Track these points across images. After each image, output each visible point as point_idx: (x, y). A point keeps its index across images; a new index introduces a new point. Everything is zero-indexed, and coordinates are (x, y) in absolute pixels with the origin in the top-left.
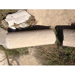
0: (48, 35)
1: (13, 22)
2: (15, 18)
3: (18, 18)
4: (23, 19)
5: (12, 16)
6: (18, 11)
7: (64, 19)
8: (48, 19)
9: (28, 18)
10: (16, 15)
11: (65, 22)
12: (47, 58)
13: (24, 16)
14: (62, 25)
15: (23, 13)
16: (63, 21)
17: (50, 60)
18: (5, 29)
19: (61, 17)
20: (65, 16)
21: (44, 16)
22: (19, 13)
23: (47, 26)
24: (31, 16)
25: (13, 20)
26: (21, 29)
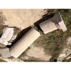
0: (33, 34)
1: (6, 42)
2: (5, 38)
3: (7, 37)
4: (10, 35)
5: (2, 38)
6: (3, 32)
7: (35, 17)
8: (26, 23)
9: (13, 31)
10: (4, 36)
11: (37, 19)
12: (43, 44)
13: (10, 32)
14: (37, 21)
15: (7, 31)
16: (36, 18)
17: (45, 43)
18: (5, 48)
19: (33, 17)
20: (34, 15)
21: (22, 22)
22: (5, 33)
23: (29, 26)
24: (14, 28)
25: (6, 40)
26: (15, 41)
